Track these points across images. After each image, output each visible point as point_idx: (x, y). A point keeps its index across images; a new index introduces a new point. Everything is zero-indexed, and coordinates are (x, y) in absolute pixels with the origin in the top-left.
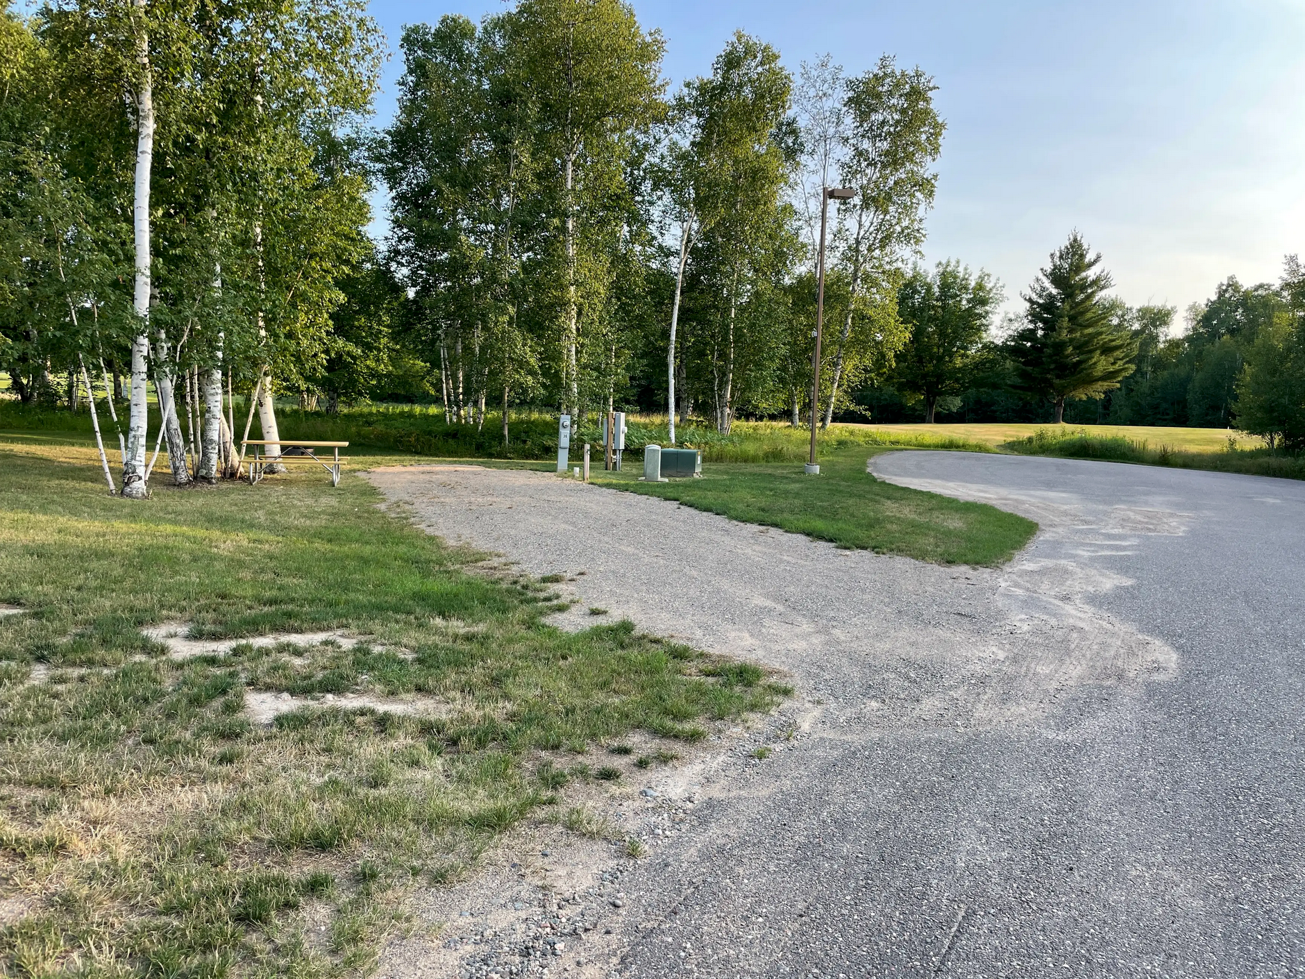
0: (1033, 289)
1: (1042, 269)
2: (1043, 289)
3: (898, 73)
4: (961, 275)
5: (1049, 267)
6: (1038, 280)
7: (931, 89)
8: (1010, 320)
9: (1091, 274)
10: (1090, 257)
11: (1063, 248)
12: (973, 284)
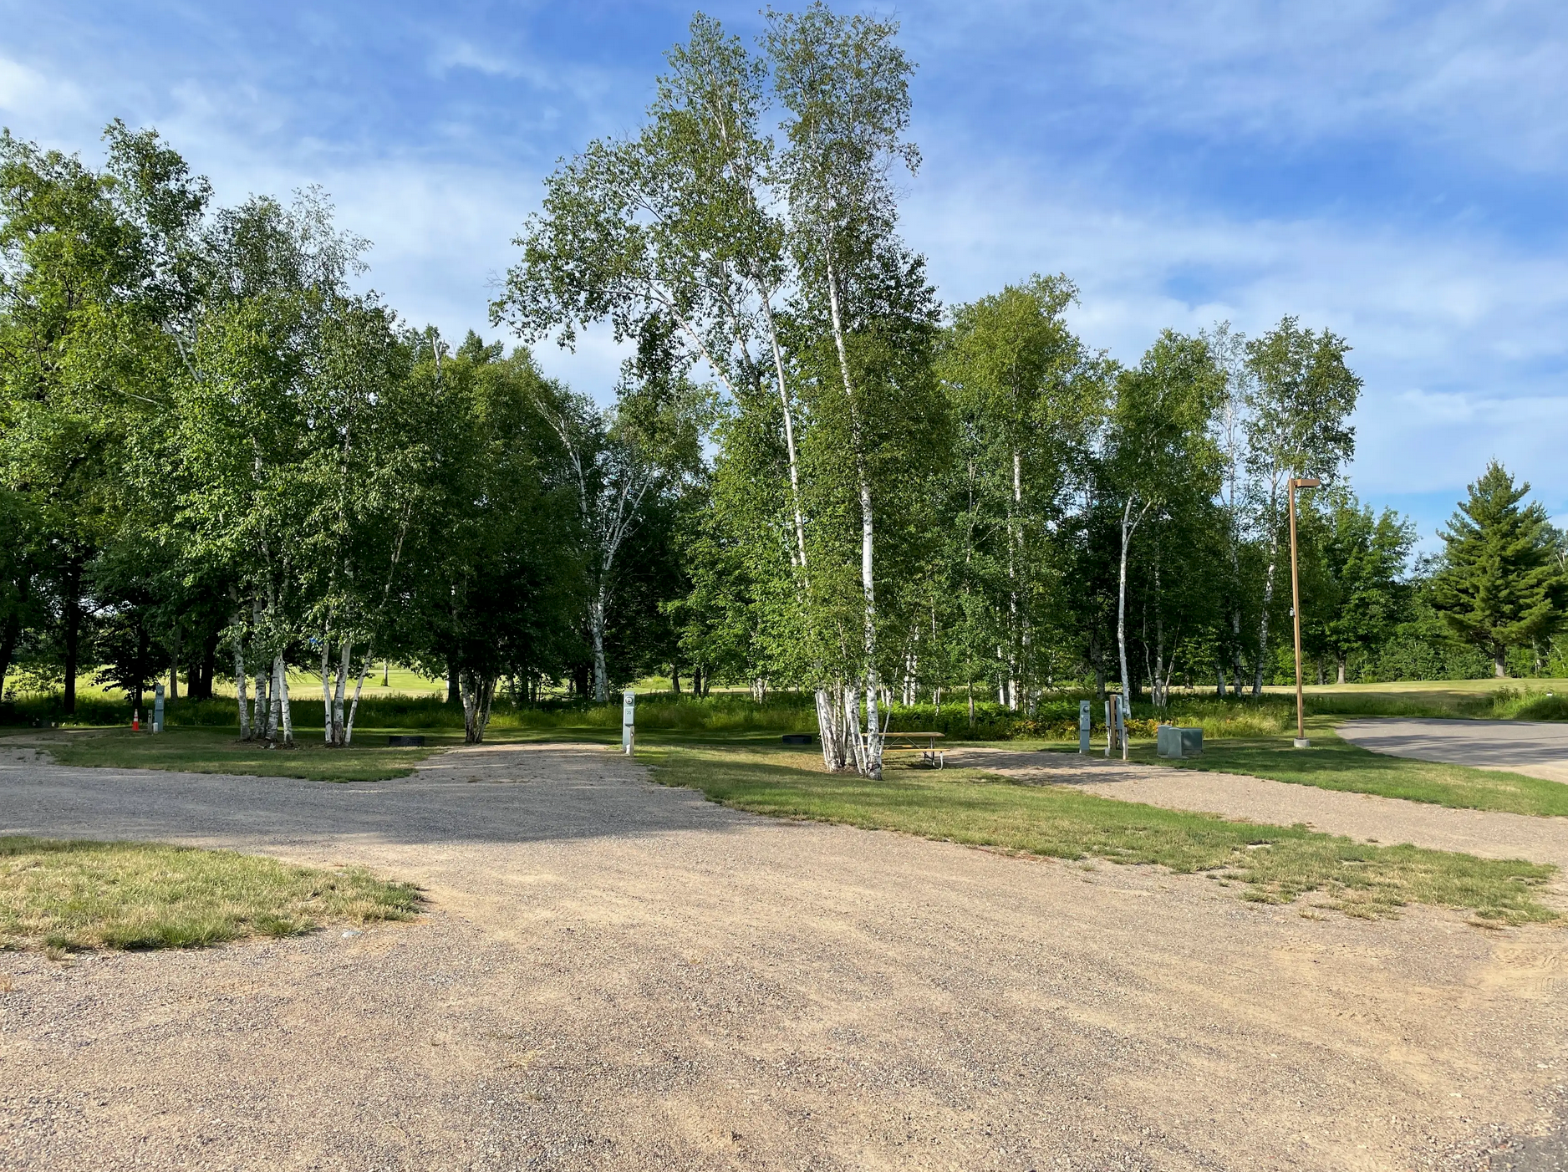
0: (1450, 525)
1: (1460, 504)
2: (1465, 525)
3: (1302, 332)
4: (1362, 513)
5: (1467, 500)
6: (1456, 515)
7: (1343, 350)
8: (1427, 561)
9: (1522, 506)
10: (1517, 486)
11: (1482, 479)
12: (1376, 523)
